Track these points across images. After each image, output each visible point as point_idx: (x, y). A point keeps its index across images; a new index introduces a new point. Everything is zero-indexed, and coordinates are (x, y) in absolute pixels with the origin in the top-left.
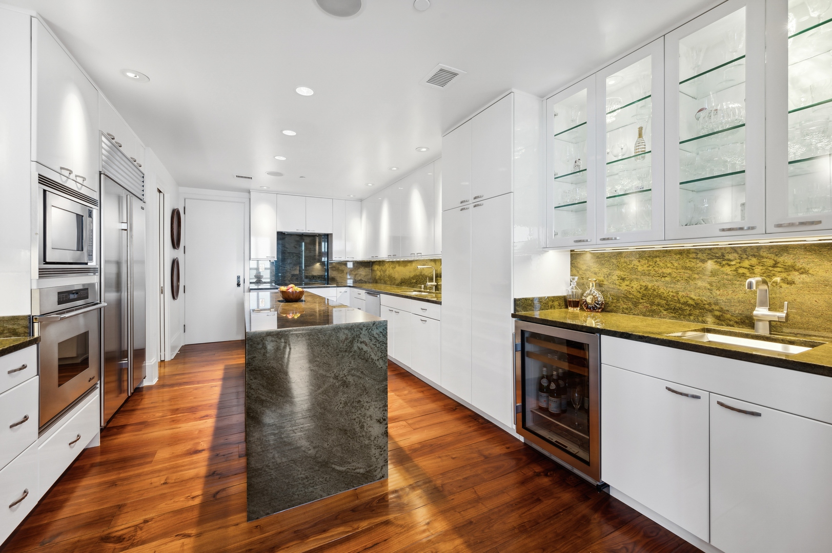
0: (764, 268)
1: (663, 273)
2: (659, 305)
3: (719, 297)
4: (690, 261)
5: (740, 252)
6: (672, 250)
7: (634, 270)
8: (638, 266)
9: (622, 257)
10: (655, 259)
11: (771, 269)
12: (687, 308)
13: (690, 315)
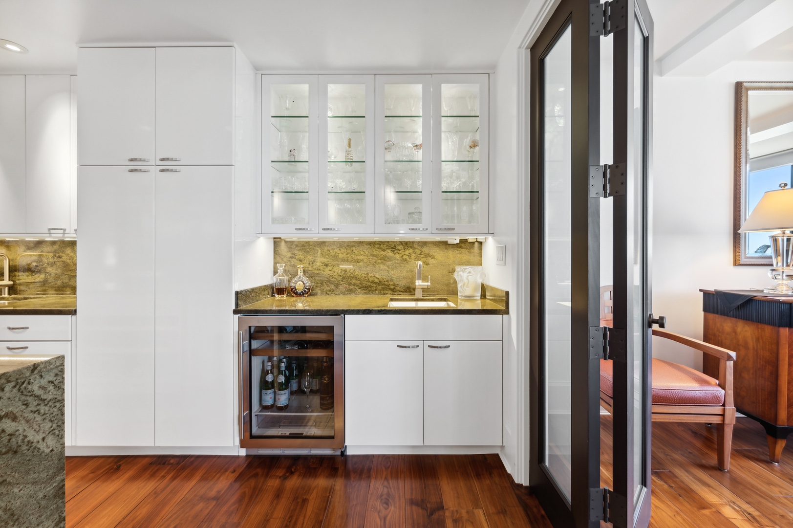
0: (416, 255)
1: (358, 260)
2: (355, 285)
3: (393, 276)
4: (376, 250)
5: (404, 245)
6: (364, 241)
7: (335, 257)
8: (339, 254)
9: (326, 246)
10: (352, 248)
11: (419, 255)
12: (374, 285)
13: (376, 290)
